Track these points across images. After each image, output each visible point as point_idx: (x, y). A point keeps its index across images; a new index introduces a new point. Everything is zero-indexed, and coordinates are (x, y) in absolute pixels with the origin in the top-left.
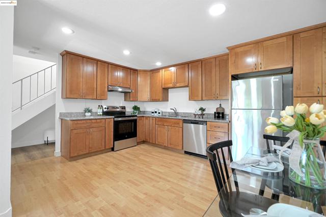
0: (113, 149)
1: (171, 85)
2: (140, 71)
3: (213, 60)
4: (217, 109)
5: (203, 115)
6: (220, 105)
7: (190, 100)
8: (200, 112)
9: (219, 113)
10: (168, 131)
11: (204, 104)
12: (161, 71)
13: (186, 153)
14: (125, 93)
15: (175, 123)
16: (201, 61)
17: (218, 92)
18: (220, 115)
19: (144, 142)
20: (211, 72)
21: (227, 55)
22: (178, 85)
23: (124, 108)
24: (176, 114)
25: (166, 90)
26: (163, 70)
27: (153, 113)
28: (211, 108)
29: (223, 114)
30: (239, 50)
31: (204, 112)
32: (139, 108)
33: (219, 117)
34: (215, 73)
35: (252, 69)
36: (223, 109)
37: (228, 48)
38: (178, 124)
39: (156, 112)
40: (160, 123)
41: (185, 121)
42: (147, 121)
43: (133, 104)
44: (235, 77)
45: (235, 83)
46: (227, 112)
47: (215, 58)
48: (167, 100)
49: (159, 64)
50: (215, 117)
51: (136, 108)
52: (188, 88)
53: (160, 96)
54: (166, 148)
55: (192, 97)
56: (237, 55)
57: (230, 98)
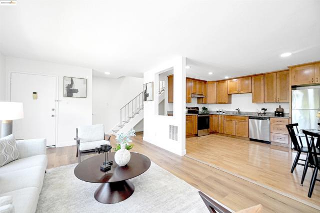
0: (197, 135)
1: (236, 92)
2: (209, 82)
3: (275, 74)
4: (277, 109)
5: (265, 113)
6: (280, 106)
7: (253, 102)
8: (263, 111)
9: (279, 112)
10: (236, 124)
11: (265, 106)
12: (226, 81)
13: (251, 140)
14: (198, 98)
15: (242, 119)
16: (264, 75)
17: (278, 97)
18: (280, 113)
19: (212, 133)
20: (272, 83)
21: (289, 70)
22: (242, 92)
23: (198, 108)
24: (239, 112)
25: (230, 95)
26: (229, 81)
27: (218, 112)
28: (272, 108)
29: (283, 113)
30: (298, 69)
31: (266, 112)
32: (207, 109)
33: (279, 115)
34: (276, 84)
35: (310, 82)
36: (283, 109)
37: (288, 67)
38: (245, 119)
39: (221, 112)
40: (227, 119)
41: (251, 118)
42: (216, 117)
43: (203, 106)
44: (294, 87)
45: (296, 92)
46: (286, 111)
47: (276, 72)
48: (231, 103)
49: (227, 77)
50: (275, 116)
51: (204, 109)
52: (251, 94)
53: (226, 99)
54: (233, 136)
55: (255, 100)
56: (296, 72)
57: (290, 101)
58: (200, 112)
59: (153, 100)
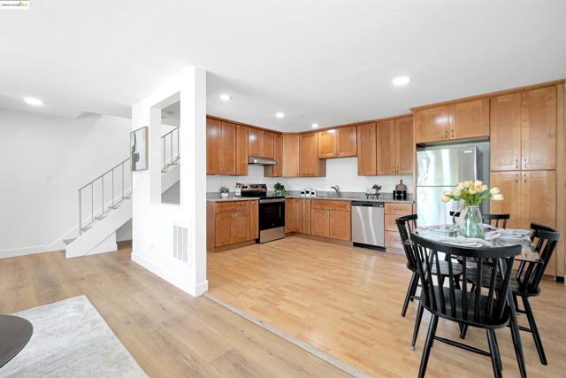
0: (258, 241)
1: (332, 155)
2: (286, 134)
3: (393, 121)
4: (397, 186)
5: (378, 195)
6: (401, 181)
7: (359, 174)
8: (374, 191)
9: (399, 192)
10: (330, 216)
11: (378, 181)
12: (316, 134)
13: (356, 245)
14: (266, 166)
15: (339, 207)
16: (375, 123)
17: (398, 164)
18: (401, 195)
19: (292, 234)
20: (388, 138)
21: (411, 116)
22: (342, 154)
23: (264, 186)
24: (339, 194)
25: (323, 160)
26: (320, 133)
27: (303, 193)
28: (389, 185)
29: (405, 193)
30: (426, 113)
31: (379, 192)
32: (283, 187)
33: (399, 198)
34: (395, 141)
35: (442, 137)
36: (405, 187)
37: (411, 109)
38: (345, 207)
39: (308, 192)
40: (317, 207)
41: (355, 203)
42: (297, 204)
43: (274, 181)
44: (421, 146)
45: (421, 154)
46: (410, 190)
47: (395, 119)
48: (325, 176)
49: (315, 126)
50: (394, 198)
51: (279, 187)
52: (356, 159)
53: (316, 169)
54: (326, 240)
55: (363, 171)
56: (423, 118)
57: (414, 173)
58: (268, 195)
59: (147, 168)
